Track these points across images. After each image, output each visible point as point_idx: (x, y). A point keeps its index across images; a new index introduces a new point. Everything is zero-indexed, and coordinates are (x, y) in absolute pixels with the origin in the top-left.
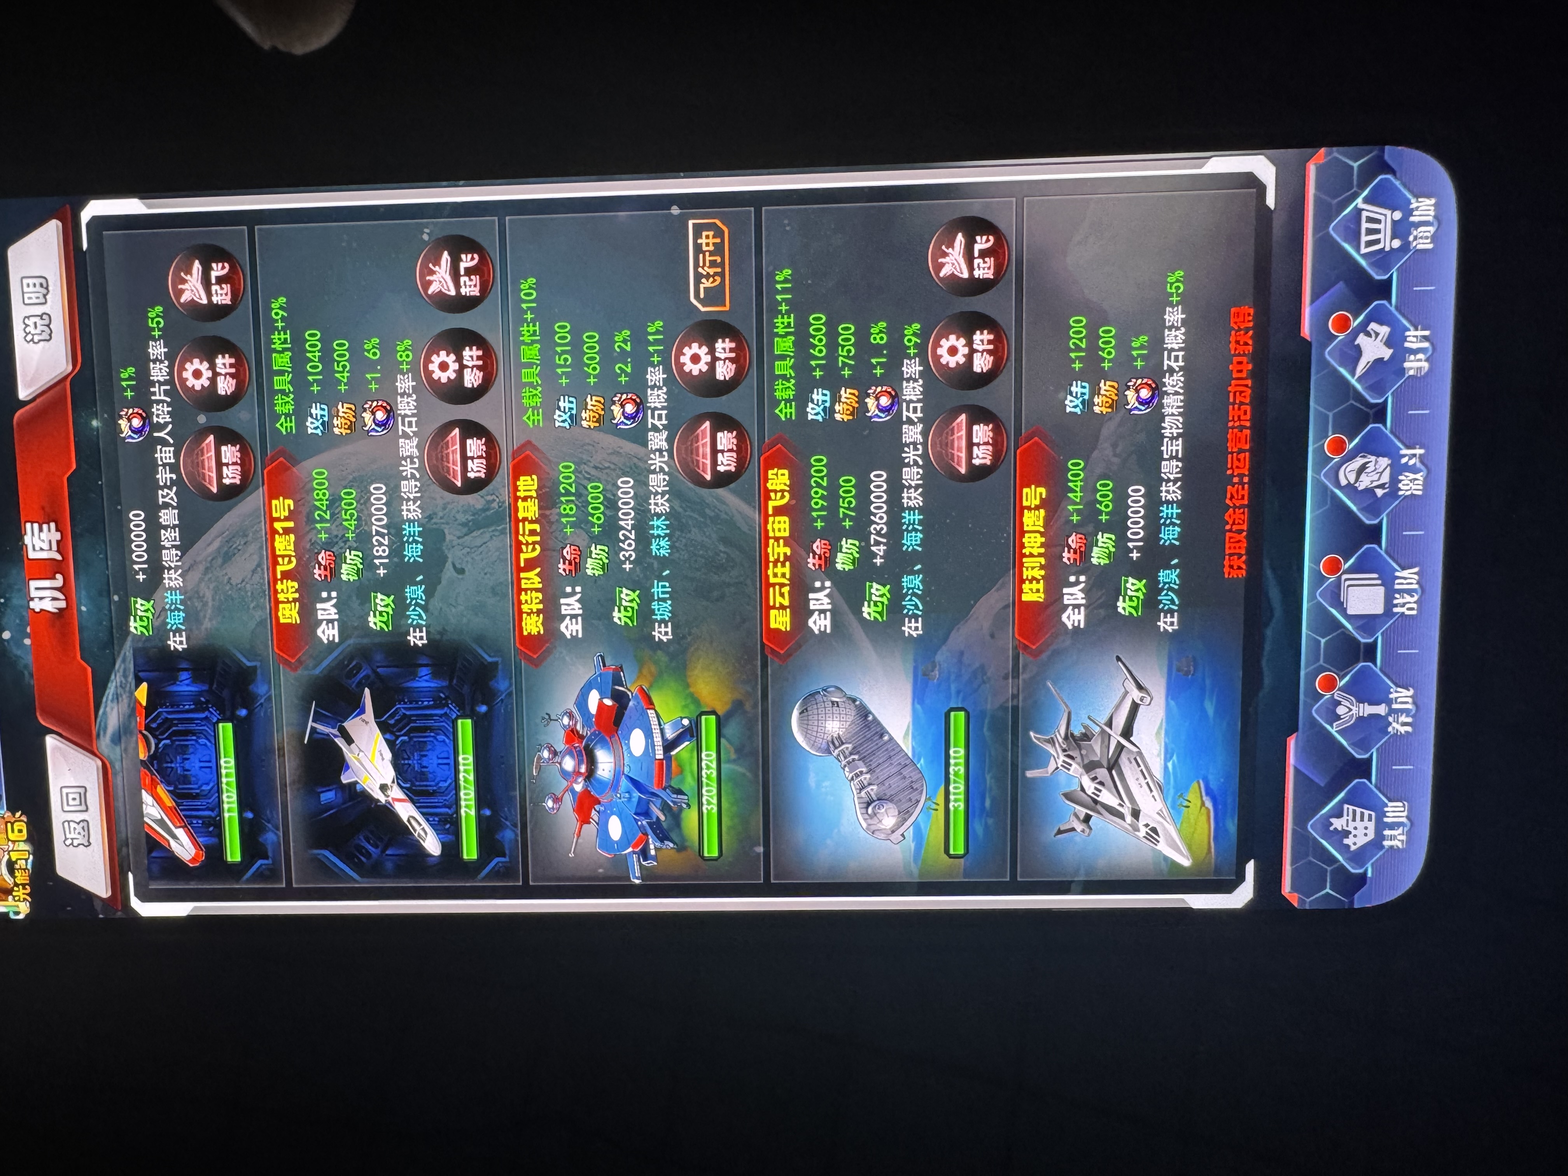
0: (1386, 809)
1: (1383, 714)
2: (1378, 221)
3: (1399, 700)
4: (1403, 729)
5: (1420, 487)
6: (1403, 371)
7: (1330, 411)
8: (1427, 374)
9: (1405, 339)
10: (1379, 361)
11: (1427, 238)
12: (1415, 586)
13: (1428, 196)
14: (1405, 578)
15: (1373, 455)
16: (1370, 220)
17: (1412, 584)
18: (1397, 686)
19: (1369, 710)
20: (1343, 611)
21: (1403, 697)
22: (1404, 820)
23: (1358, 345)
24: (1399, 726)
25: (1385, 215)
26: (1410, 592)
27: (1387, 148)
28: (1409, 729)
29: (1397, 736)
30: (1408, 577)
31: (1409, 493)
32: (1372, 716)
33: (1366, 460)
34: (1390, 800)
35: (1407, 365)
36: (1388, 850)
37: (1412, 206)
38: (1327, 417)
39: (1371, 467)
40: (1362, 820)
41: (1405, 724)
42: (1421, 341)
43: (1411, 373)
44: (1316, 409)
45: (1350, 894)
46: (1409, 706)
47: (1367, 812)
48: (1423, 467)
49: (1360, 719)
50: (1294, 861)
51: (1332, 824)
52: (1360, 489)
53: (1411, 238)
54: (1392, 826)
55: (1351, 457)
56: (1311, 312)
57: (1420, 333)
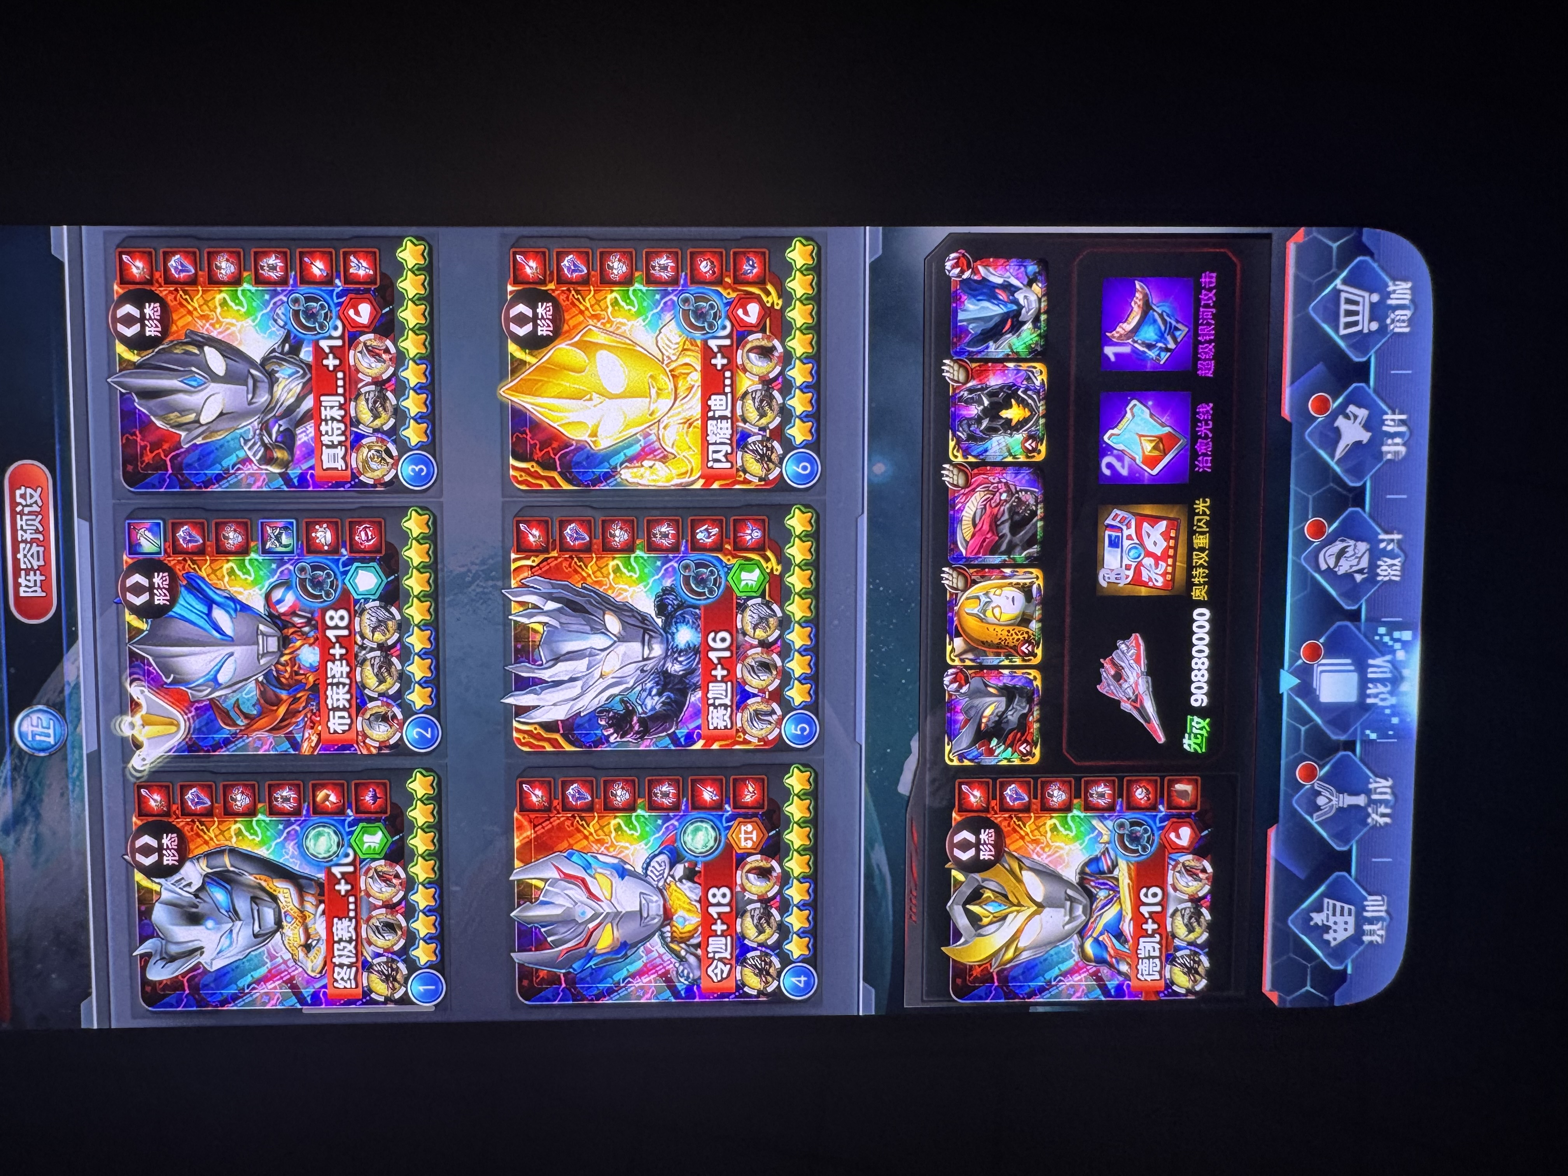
0: (1366, 903)
1: (1362, 804)
2: (1356, 303)
3: (1378, 790)
4: (1382, 821)
5: (1398, 573)
7: (1310, 493)
8: (1405, 458)
9: (1383, 423)
10: (1358, 444)
11: (1403, 321)
12: (1389, 675)
13: (1405, 279)
14: (1378, 667)
16: (1349, 301)
17: (1385, 672)
18: (1376, 776)
19: (1349, 800)
21: (1382, 787)
22: (1383, 914)
23: (1338, 427)
24: (1378, 818)
25: (1363, 297)
26: (1384, 681)
27: (1365, 230)
28: (1387, 820)
29: (1375, 827)
30: (1381, 665)
31: (1387, 578)
32: (1352, 807)
33: (1345, 544)
34: (1370, 894)
35: (1385, 449)
36: (1367, 945)
37: (1389, 289)
38: (1308, 499)
39: (1350, 550)
40: (1342, 914)
41: (1383, 815)
42: (1398, 426)
43: (1389, 456)
44: (1296, 492)
45: (1330, 993)
46: (1388, 797)
47: (1346, 907)
48: (1400, 553)
49: (1340, 810)
50: (1274, 958)
51: (1311, 919)
52: (1340, 573)
53: (1388, 321)
54: (1372, 921)
55: (1330, 541)
56: (1292, 393)
57: (1398, 417)
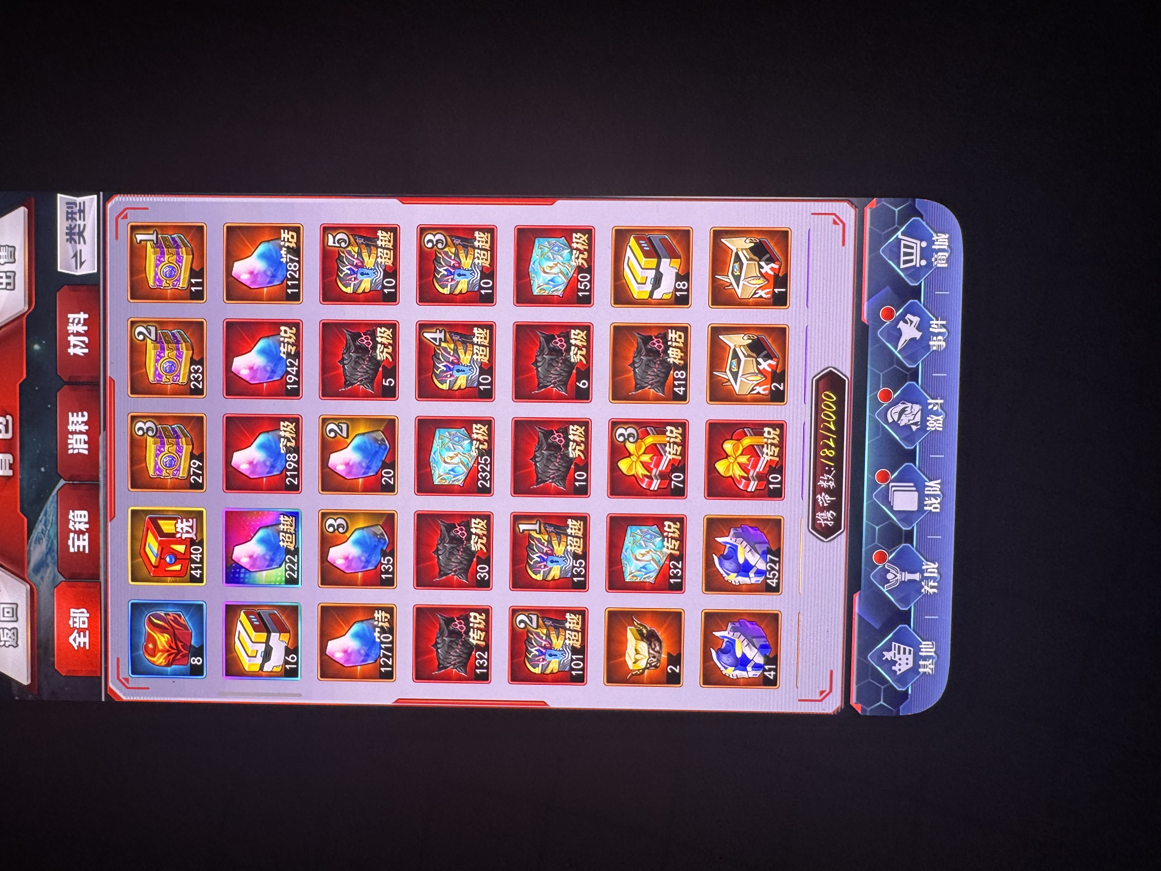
0: (921, 646)
1: (918, 580)
2: (912, 248)
3: (929, 570)
4: (932, 591)
5: (941, 425)
6: (929, 347)
7: (881, 372)
8: (945, 349)
9: (930, 326)
10: (913, 340)
11: (943, 260)
13: (944, 233)
16: (906, 246)
18: (927, 561)
19: (909, 577)
20: (891, 508)
21: (931, 568)
22: (933, 654)
24: (928, 588)
25: (916, 244)
27: (917, 199)
29: (927, 595)
30: (933, 486)
31: (933, 429)
32: (911, 581)
33: (905, 406)
34: (923, 641)
35: (931, 343)
36: (922, 675)
38: (880, 375)
39: (909, 409)
40: (904, 653)
41: (932, 587)
42: (941, 328)
43: (934, 348)
44: (871, 370)
45: (897, 706)
46: (936, 575)
47: (908, 648)
48: (942, 412)
49: (903, 583)
50: (858, 682)
51: (884, 656)
52: (901, 425)
53: (933, 260)
55: (895, 403)
56: (868, 306)
57: (940, 322)
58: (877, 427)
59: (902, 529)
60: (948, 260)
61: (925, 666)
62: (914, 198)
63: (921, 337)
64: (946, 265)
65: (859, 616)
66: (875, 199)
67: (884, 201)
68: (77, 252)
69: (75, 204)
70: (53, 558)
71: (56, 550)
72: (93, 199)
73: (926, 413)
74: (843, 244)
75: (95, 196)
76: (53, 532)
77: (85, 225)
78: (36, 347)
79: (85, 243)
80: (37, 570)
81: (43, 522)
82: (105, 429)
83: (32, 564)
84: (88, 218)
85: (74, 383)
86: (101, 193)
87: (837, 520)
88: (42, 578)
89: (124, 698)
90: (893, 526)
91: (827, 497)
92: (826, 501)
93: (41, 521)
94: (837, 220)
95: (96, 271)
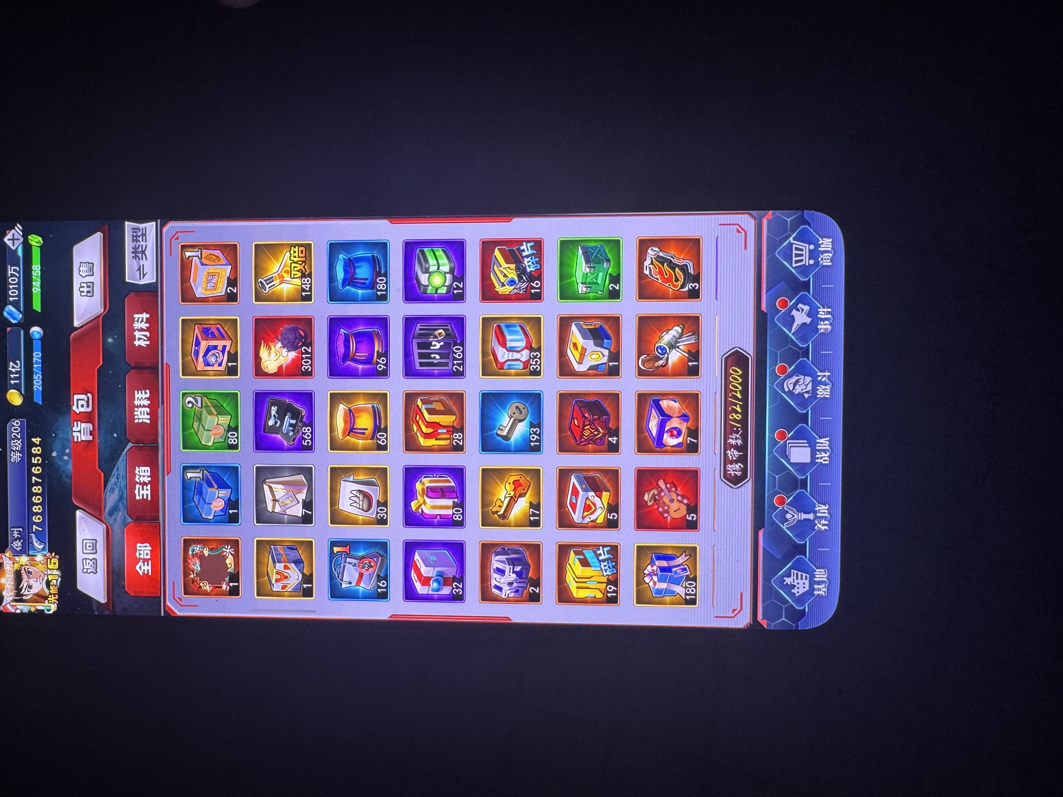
0: (815, 573)
1: (812, 519)
2: (802, 250)
3: (821, 511)
4: (823, 528)
5: (829, 393)
6: (818, 329)
7: (778, 350)
8: (831, 332)
9: (818, 313)
10: (804, 324)
11: (828, 259)
12: (828, 448)
13: (828, 238)
14: (822, 443)
15: (802, 375)
16: (797, 249)
17: (826, 446)
18: (819, 503)
19: (804, 516)
20: (788, 461)
21: (822, 509)
22: (825, 579)
23: (793, 316)
24: (821, 526)
25: (805, 247)
26: (825, 451)
27: (805, 211)
28: (826, 528)
29: (820, 531)
30: (823, 443)
31: (822, 396)
32: (806, 520)
33: (798, 378)
34: (817, 568)
35: (819, 327)
36: (817, 596)
37: (820, 242)
38: (777, 353)
39: (802, 380)
40: (802, 579)
41: (824, 525)
42: (827, 314)
43: (822, 331)
44: (770, 350)
45: (796, 621)
46: (826, 515)
47: (804, 575)
48: (830, 383)
49: (799, 521)
50: (764, 601)
51: (785, 581)
52: (795, 393)
53: (820, 259)
54: (819, 583)
55: (790, 376)
56: (767, 297)
57: (826, 310)
58: (775, 395)
59: (797, 477)
60: (832, 260)
61: (819, 590)
62: (803, 209)
63: (811, 322)
64: (830, 264)
65: (764, 549)
66: (771, 212)
67: (778, 213)
68: (140, 266)
69: (139, 229)
70: (123, 504)
71: (125, 498)
72: (153, 225)
73: (816, 383)
74: (746, 248)
75: (154, 223)
76: (123, 483)
77: (146, 245)
78: (110, 340)
79: (146, 259)
80: (111, 513)
81: (116, 475)
82: (163, 403)
83: (107, 509)
84: (149, 240)
85: (139, 368)
86: (159, 220)
87: (744, 471)
88: (115, 520)
89: (179, 613)
90: (790, 474)
91: (736, 453)
92: (734, 455)
93: (114, 475)
94: (740, 229)
95: (155, 281)
